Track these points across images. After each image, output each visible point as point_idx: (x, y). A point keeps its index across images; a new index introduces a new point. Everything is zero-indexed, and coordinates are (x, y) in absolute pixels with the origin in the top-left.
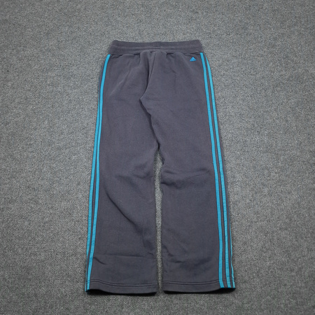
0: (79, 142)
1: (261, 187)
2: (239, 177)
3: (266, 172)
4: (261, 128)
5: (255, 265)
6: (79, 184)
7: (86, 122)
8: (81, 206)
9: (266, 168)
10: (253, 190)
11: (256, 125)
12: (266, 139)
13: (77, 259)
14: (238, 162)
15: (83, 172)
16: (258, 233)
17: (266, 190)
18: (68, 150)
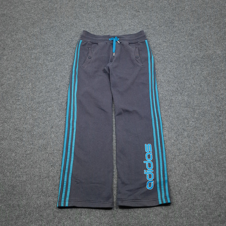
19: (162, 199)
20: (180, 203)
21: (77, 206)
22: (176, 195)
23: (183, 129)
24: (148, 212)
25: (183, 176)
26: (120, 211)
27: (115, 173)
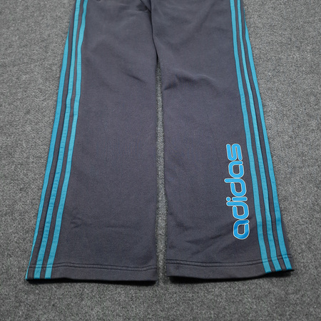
0: (35, 57)
1: (306, 118)
2: (271, 105)
3: (312, 99)
4: (301, 43)
5: (302, 231)
6: (28, 112)
7: (47, 33)
8: (27, 142)
9: (312, 94)
10: (293, 122)
11: (294, 39)
12: (309, 56)
13: (14, 220)
14: (270, 85)
15: (36, 96)
16: (305, 182)
17: (313, 123)
18: (16, 68)
19: (270, 261)
20: (313, 271)
21: (73, 277)
22: (303, 251)
23: (308, 115)
24: (239, 290)
25: (315, 210)
26: (173, 288)
27: (162, 205)
